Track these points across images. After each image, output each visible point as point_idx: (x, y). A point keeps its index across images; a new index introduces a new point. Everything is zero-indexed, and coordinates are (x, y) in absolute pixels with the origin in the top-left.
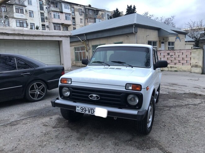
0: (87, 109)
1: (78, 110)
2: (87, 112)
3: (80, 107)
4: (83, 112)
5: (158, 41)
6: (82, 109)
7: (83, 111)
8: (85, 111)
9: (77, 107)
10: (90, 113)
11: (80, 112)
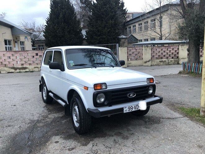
0: (133, 107)
1: (126, 110)
2: (134, 110)
3: (127, 107)
4: (130, 111)
5: (12, 40)
6: (129, 108)
7: (131, 109)
8: (132, 109)
9: (125, 108)
10: (136, 110)
11: (128, 111)
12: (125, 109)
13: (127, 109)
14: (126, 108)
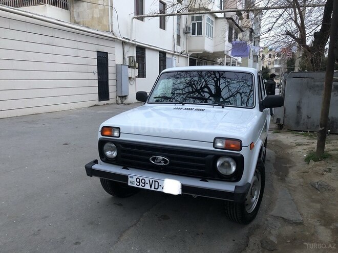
0: (147, 181)
1: (132, 182)
6: (138, 180)
10: (153, 189)
11: (135, 186)
12: (130, 179)
13: (134, 179)
14: (132, 177)
